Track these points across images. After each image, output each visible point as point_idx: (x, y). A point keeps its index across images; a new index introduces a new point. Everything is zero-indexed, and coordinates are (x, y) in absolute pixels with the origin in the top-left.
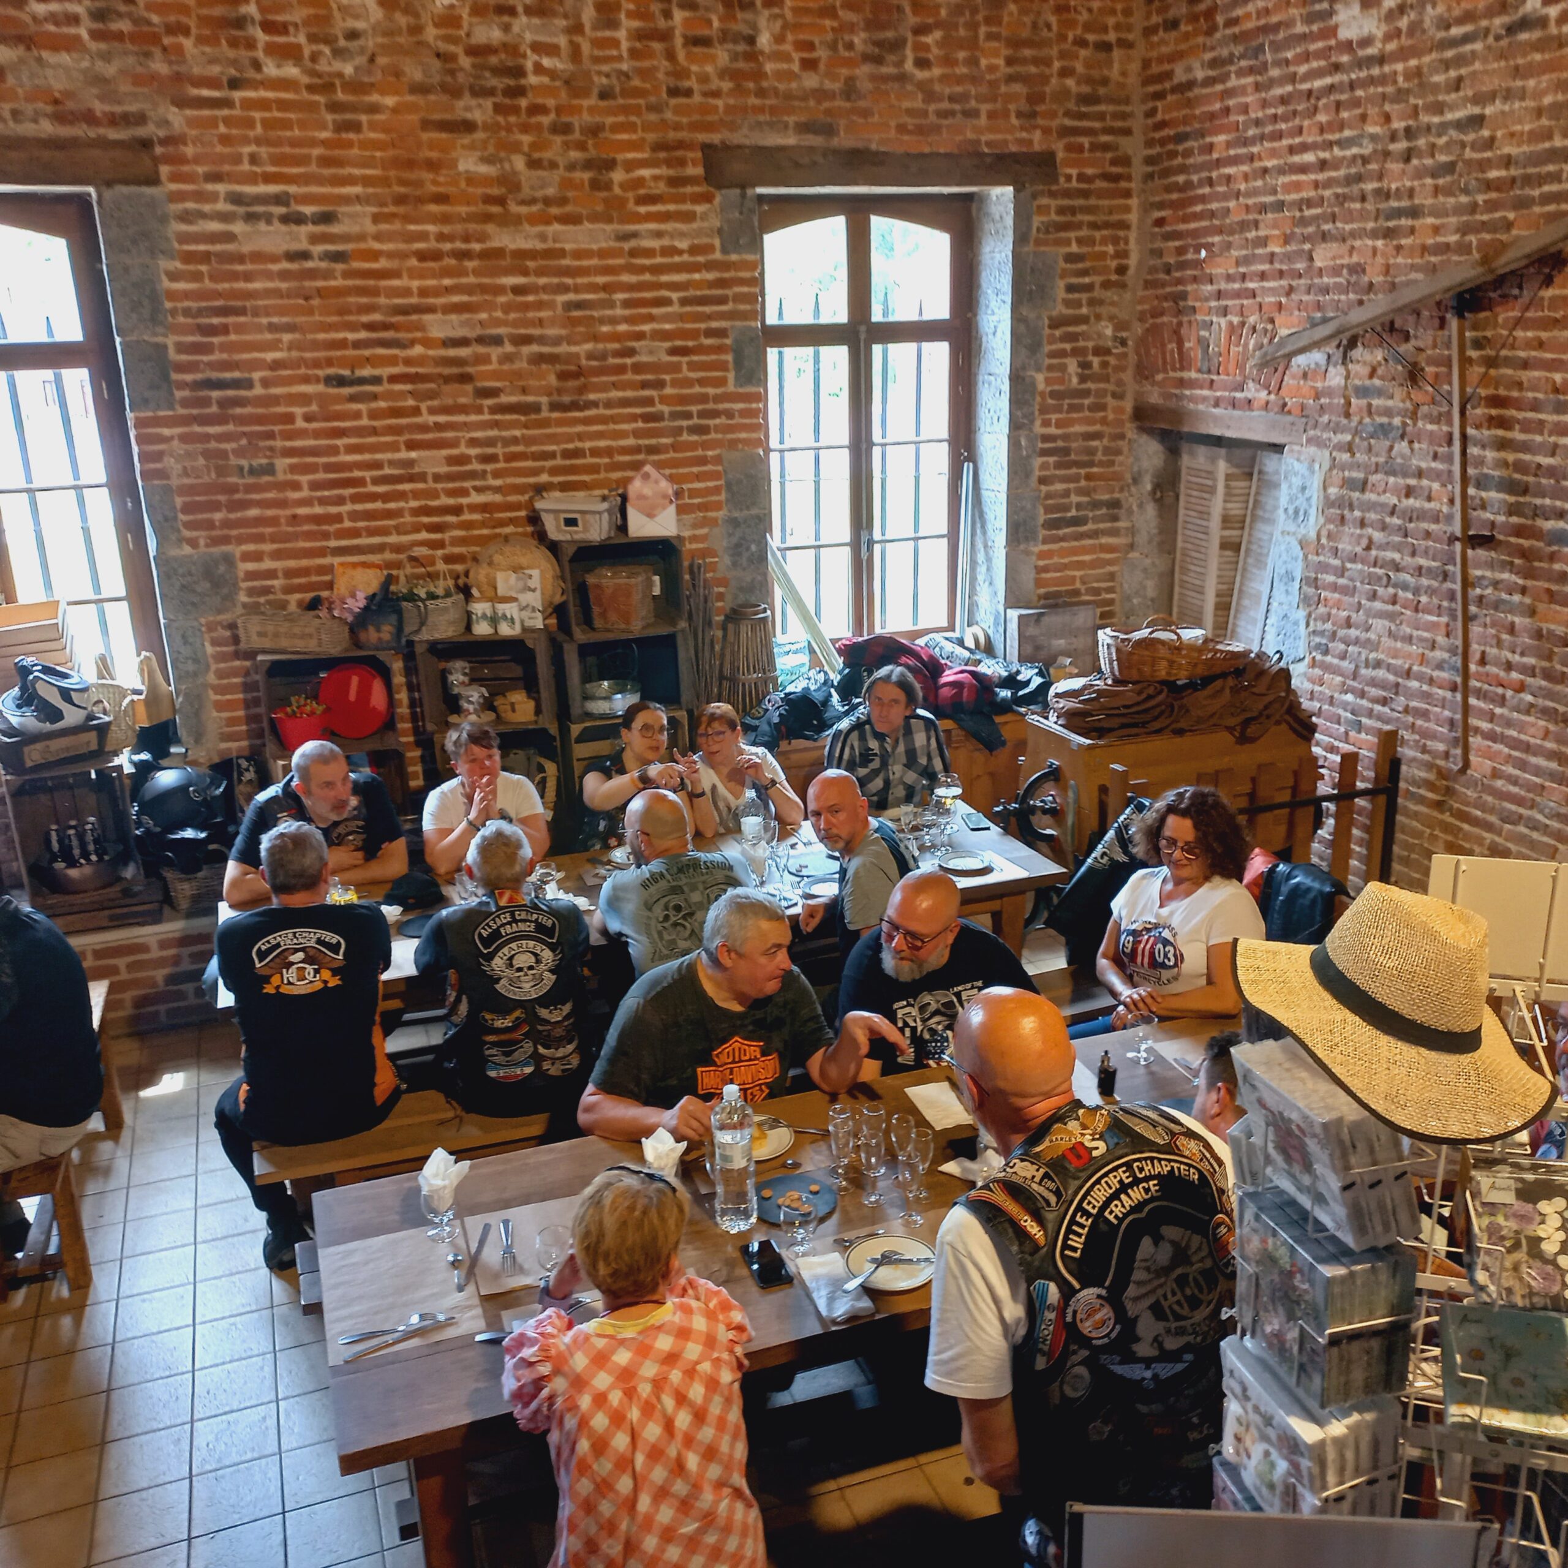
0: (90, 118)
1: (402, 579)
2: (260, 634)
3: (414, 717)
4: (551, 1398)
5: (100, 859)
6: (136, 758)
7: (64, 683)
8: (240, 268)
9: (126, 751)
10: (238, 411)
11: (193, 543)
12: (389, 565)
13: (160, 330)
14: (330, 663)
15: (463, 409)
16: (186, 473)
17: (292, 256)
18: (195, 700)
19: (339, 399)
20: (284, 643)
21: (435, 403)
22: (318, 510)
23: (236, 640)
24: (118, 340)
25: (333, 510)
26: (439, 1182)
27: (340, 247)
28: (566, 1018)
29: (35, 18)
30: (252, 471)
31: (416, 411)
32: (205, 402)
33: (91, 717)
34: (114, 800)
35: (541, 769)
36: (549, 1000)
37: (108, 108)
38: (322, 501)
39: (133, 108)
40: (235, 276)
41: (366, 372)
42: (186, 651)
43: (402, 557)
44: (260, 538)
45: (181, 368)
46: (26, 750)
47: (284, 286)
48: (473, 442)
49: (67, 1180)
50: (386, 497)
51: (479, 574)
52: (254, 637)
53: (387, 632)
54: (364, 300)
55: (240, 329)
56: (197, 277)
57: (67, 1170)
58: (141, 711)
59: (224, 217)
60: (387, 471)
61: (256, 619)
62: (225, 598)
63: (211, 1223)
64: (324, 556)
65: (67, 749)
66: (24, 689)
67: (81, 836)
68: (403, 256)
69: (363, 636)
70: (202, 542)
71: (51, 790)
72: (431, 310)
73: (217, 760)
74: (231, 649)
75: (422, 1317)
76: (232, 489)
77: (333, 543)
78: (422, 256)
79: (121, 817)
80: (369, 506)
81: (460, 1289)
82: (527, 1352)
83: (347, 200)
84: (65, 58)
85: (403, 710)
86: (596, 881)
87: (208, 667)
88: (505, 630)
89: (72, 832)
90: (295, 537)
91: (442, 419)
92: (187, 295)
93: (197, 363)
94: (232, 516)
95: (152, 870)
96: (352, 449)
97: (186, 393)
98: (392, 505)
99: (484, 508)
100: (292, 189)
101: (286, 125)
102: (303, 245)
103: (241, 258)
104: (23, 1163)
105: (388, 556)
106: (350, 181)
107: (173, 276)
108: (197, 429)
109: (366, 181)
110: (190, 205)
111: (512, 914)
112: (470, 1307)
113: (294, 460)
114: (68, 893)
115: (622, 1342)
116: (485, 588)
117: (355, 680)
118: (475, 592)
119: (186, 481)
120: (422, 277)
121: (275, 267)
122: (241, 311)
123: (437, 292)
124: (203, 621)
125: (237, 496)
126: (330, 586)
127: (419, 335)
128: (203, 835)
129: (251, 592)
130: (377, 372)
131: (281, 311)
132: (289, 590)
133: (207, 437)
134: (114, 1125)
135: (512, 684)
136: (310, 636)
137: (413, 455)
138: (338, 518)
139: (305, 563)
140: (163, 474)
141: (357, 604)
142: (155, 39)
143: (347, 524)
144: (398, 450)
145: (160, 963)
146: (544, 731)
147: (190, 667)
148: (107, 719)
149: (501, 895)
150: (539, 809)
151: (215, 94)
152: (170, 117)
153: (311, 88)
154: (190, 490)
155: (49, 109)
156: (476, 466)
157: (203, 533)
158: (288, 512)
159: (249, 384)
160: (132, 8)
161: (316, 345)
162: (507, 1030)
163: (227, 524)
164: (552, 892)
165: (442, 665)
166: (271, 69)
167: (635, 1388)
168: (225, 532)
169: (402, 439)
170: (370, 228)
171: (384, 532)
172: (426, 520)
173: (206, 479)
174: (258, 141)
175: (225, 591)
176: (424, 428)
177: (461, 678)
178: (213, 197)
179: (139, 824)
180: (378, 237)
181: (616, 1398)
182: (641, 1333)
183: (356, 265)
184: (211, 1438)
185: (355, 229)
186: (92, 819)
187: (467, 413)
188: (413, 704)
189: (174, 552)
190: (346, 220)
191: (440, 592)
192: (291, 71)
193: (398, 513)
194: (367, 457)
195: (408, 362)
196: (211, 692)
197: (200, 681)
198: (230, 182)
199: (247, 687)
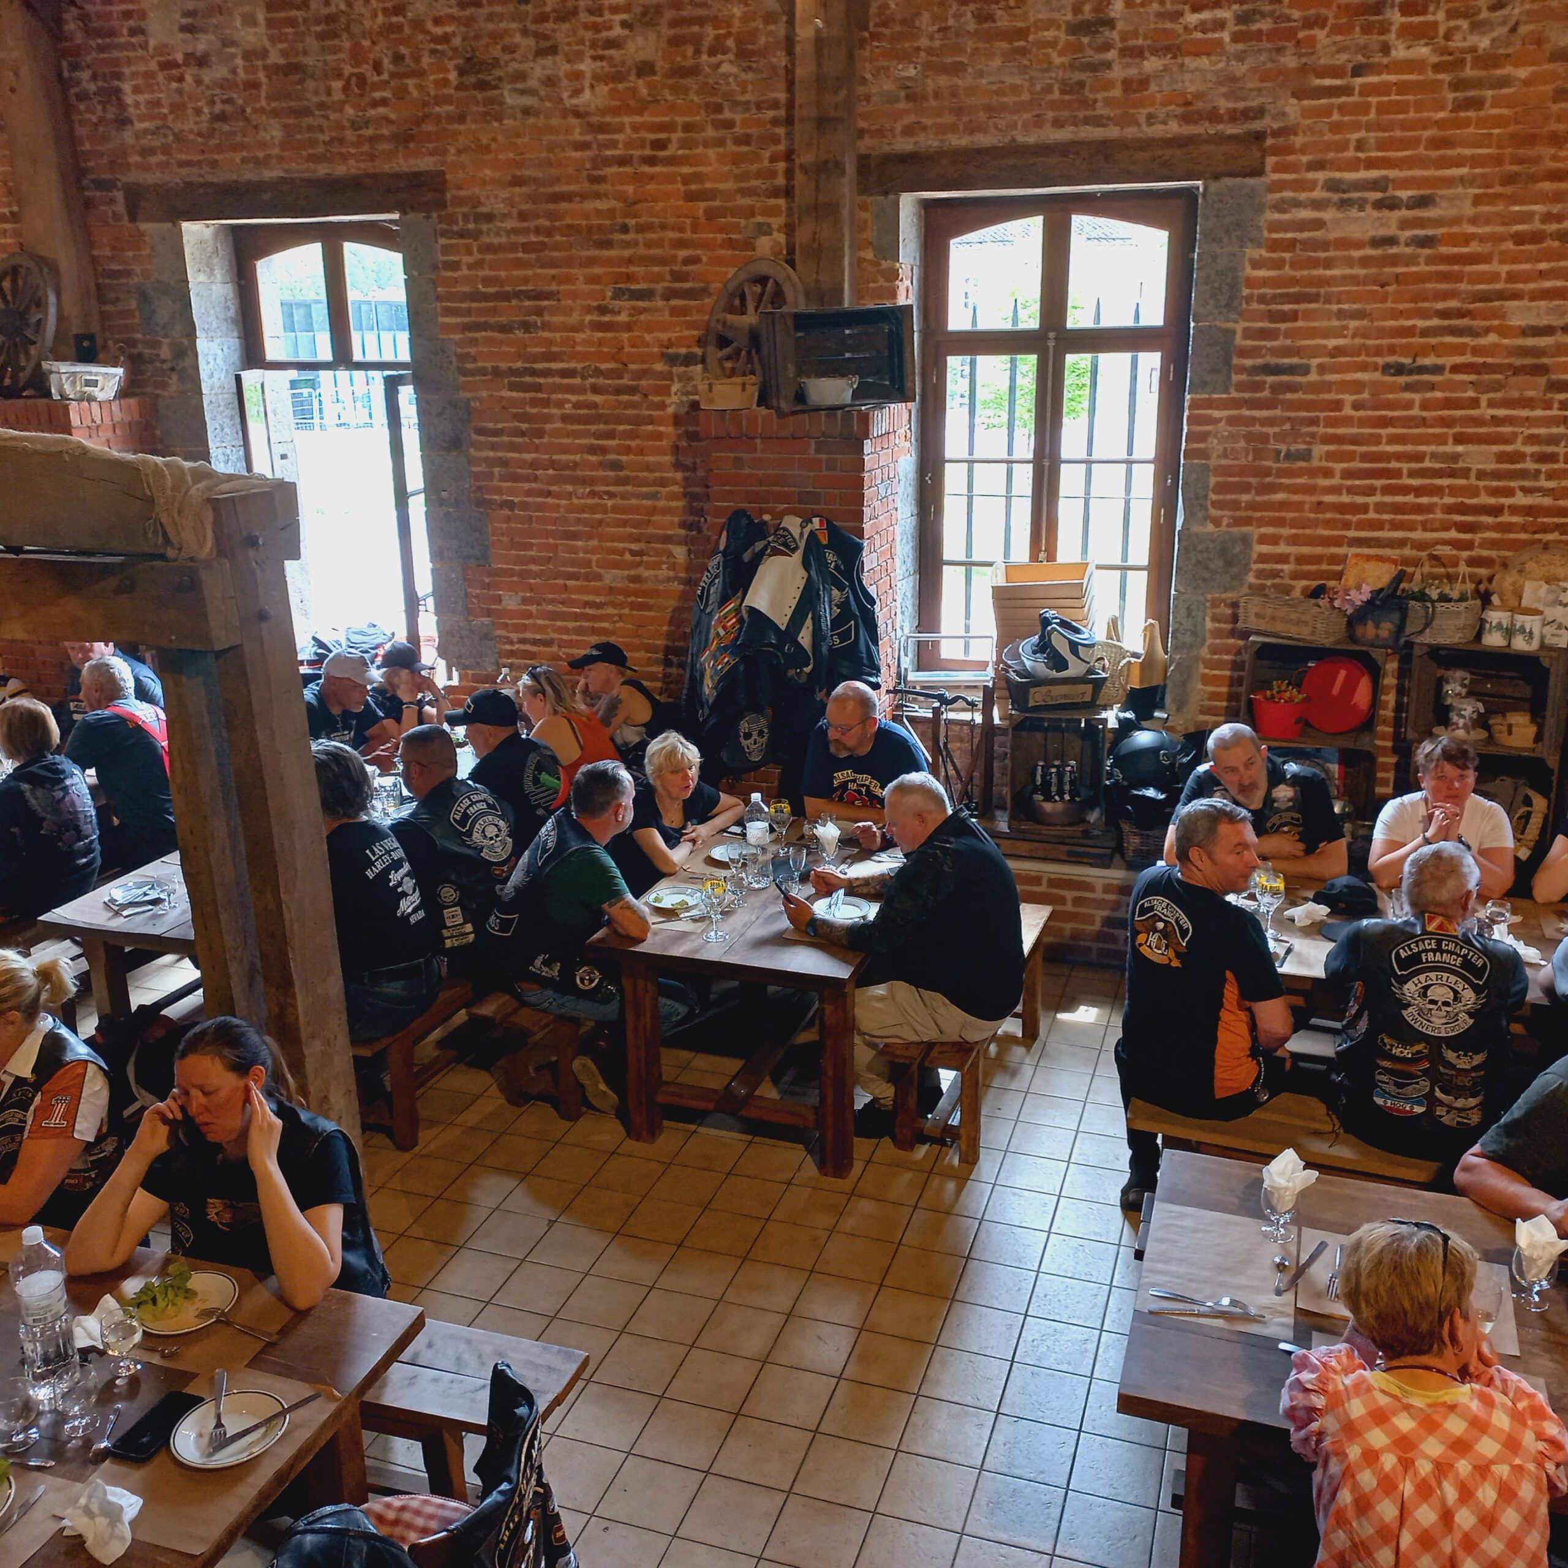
0: (1214, 116)
1: (1418, 577)
2: (1257, 615)
3: (1398, 723)
4: (1320, 1434)
5: (1072, 800)
6: (1122, 715)
7: (1075, 637)
8: (1322, 255)
9: (1116, 707)
10: (1289, 396)
11: (1217, 522)
12: (1406, 561)
13: (1233, 316)
14: (1320, 653)
15: (1529, 403)
16: (1225, 455)
17: (1376, 242)
18: (1186, 671)
19: (1393, 387)
20: (1279, 627)
21: (1498, 395)
22: (1345, 499)
23: (1235, 619)
24: (1192, 324)
25: (1360, 499)
26: (1282, 1182)
27: (1430, 232)
28: (1475, 1069)
29: (1186, 29)
30: (1289, 456)
31: (1475, 403)
32: (1258, 387)
33: (1091, 671)
34: (1096, 749)
35: (1528, 802)
36: (1460, 1043)
37: (1231, 105)
38: (1351, 491)
39: (1253, 104)
40: (1315, 263)
41: (1427, 361)
42: (1188, 624)
43: (1424, 554)
44: (1280, 522)
45: (1244, 353)
46: (1032, 690)
47: (1363, 272)
48: (1532, 439)
49: (975, 1065)
50: (1418, 491)
51: (1506, 581)
52: (1252, 618)
53: (1386, 629)
54: (1444, 286)
55: (1308, 315)
56: (1279, 264)
57: (977, 1057)
58: (1136, 673)
59: (1318, 205)
60: (1427, 464)
61: (1258, 600)
62: (1234, 578)
63: (1085, 1149)
64: (1340, 545)
65: (1065, 696)
66: (1042, 638)
67: (1060, 775)
68: (1500, 239)
69: (1360, 631)
70: (1225, 521)
71: (1046, 730)
72: (1516, 296)
73: (1192, 730)
74: (1229, 626)
75: (1233, 1303)
76: (1268, 472)
77: (1352, 534)
78: (1520, 239)
79: (1098, 764)
80: (1400, 499)
81: (1279, 1293)
82: (1306, 1376)
83: (1449, 182)
84: (1204, 62)
85: (1388, 713)
86: (1558, 936)
87: (1204, 640)
88: (1520, 644)
89: (1054, 770)
90: (1315, 524)
91: (1501, 412)
92: (1265, 282)
93: (1261, 348)
94: (1259, 499)
95: (1112, 820)
96: (1394, 439)
97: (1243, 377)
98: (1424, 500)
99: (1528, 510)
100: (1392, 173)
101: (1402, 107)
102: (1392, 231)
103: (1325, 245)
104: (945, 1039)
105: (1408, 552)
106: (1459, 162)
107: (1256, 264)
108: (1246, 412)
109: (1474, 161)
110: (1288, 194)
111: (1439, 942)
112: (1282, 1314)
113: (1332, 448)
114: (1040, 822)
115: (1407, 1408)
116: (1509, 595)
117: (1343, 674)
118: (1495, 599)
119: (1224, 462)
120: (1515, 261)
121: (1357, 254)
122: (1314, 298)
123: (1527, 278)
124: (1209, 596)
125: (1268, 480)
126: (1339, 576)
127: (1496, 322)
128: (1162, 797)
129: (1260, 574)
130: (1439, 361)
131: (1355, 298)
132: (1296, 576)
133: (1253, 421)
134: (1031, 1034)
135: (1516, 705)
136: (1306, 623)
137: (1460, 449)
138: (1364, 508)
139: (1319, 550)
140: (1204, 454)
141: (1360, 597)
142: (1290, 34)
143: (1372, 515)
144: (1445, 443)
145: (1100, 904)
146: (1541, 761)
147: (1188, 639)
148: (1104, 675)
149: (1431, 920)
150: (1509, 842)
151: (1338, 82)
152: (1288, 109)
153: (1438, 68)
154: (1226, 471)
155: (1179, 111)
156: (1529, 465)
157: (1229, 513)
158: (1314, 499)
159: (1305, 370)
160: (1276, 7)
161: (1382, 333)
162: (1404, 1060)
163: (1252, 506)
164: (1502, 935)
165: (1440, 672)
166: (1400, 52)
167: (1413, 1462)
168: (1249, 513)
169: (1451, 431)
170: (1469, 210)
171: (1410, 527)
172: (1458, 518)
173: (1243, 462)
174: (1369, 127)
175: (1235, 570)
176: (1479, 422)
177: (1458, 689)
178: (1312, 185)
179: (1110, 775)
180: (1474, 221)
181: (1389, 1461)
182: (1430, 1406)
183: (1444, 250)
184: (1037, 1336)
185: (1453, 212)
186: (1073, 763)
187: (1533, 408)
188: (1399, 707)
189: (1196, 529)
190: (1444, 204)
191: (1455, 595)
192: (1422, 51)
193: (1429, 509)
194: (1409, 448)
195: (1477, 351)
196: (1201, 665)
197: (1194, 653)
198: (1331, 170)
199: (1236, 666)
